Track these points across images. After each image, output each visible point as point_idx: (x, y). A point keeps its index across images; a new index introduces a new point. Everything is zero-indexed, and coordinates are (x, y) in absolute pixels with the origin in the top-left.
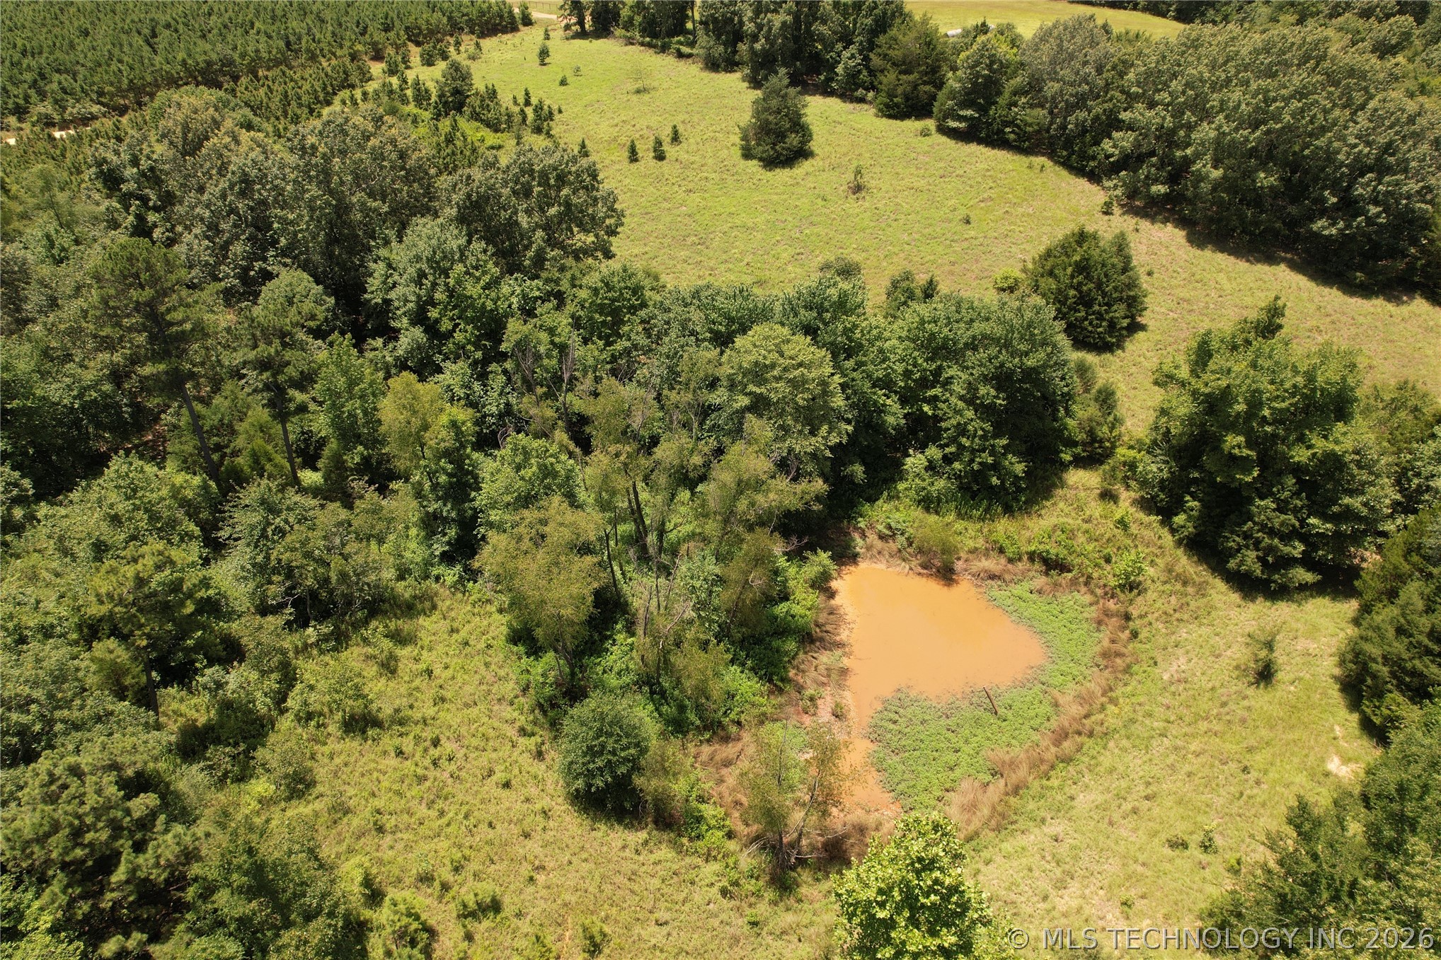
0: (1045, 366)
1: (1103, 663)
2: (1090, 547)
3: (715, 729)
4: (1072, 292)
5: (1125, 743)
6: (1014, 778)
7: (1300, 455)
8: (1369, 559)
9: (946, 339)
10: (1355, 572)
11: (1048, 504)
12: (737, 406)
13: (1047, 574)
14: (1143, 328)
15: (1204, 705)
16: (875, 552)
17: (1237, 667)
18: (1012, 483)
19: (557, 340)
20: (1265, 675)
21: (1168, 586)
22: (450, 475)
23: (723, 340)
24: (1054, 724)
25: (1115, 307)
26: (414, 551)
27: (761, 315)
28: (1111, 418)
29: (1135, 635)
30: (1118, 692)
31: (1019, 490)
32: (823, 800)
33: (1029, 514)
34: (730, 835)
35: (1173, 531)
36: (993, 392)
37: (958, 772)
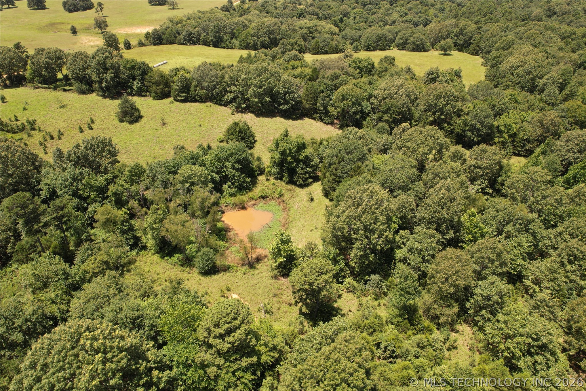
0: (246, 156)
1: (284, 211)
2: (270, 191)
5: (295, 221)
7: (301, 157)
9: (222, 157)
11: (257, 185)
13: (264, 200)
14: (256, 141)
16: (227, 210)
17: (307, 201)
20: (312, 200)
21: (288, 192)
23: (174, 172)
25: (250, 138)
28: (262, 163)
29: (287, 204)
30: (289, 214)
31: (250, 185)
33: (254, 189)
35: (284, 181)
36: (238, 165)
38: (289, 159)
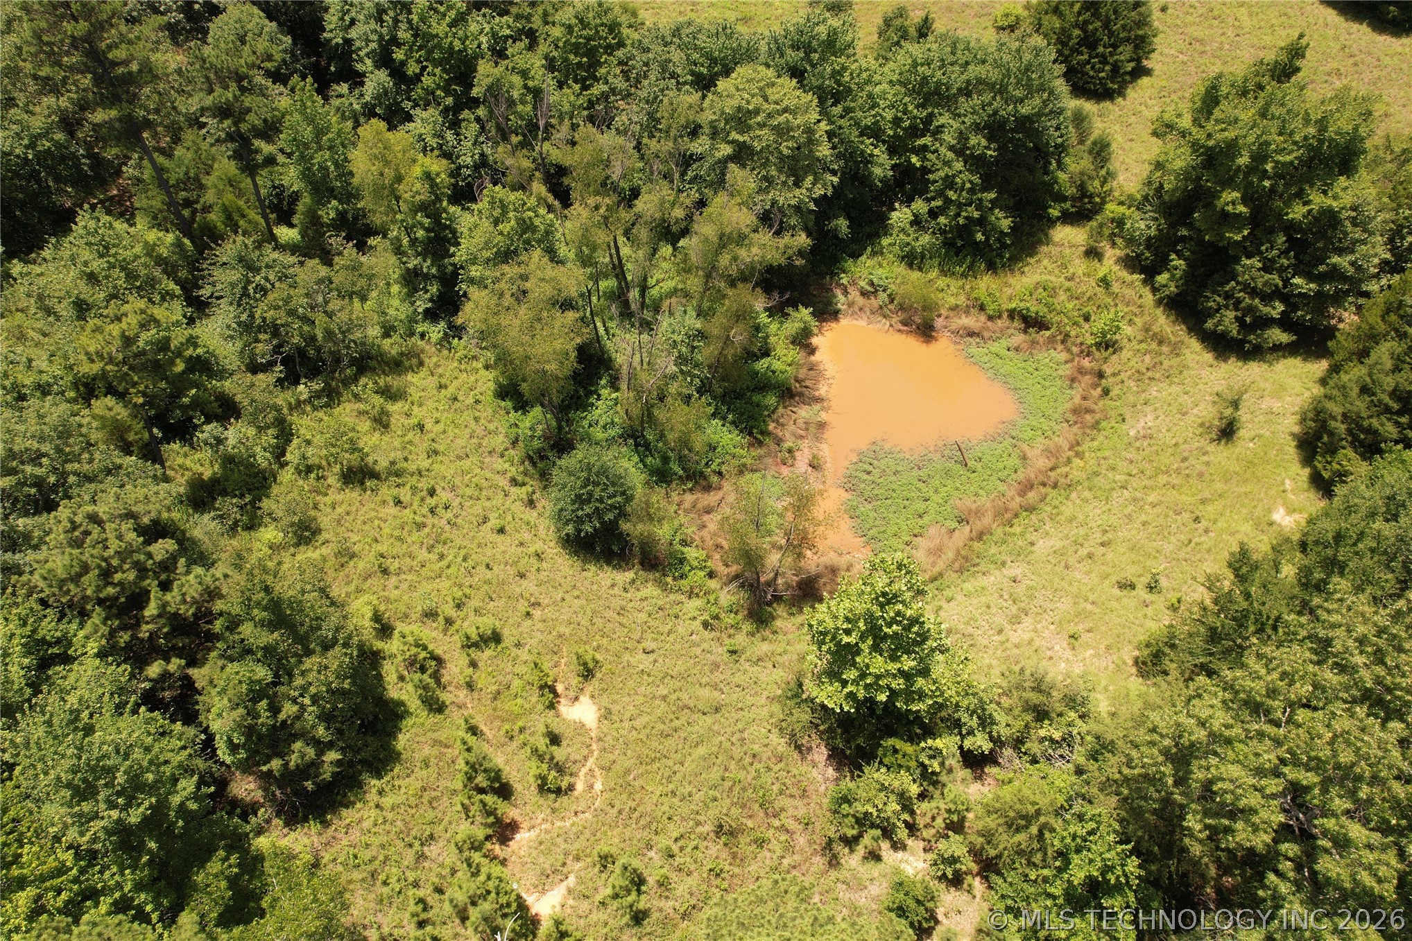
0: (1039, 114)
1: (1072, 418)
2: (1070, 306)
3: (697, 479)
4: (1077, 32)
5: (1087, 494)
6: (978, 525)
7: (1297, 212)
8: (1347, 319)
9: (939, 83)
10: (1331, 332)
11: (1032, 261)
12: (719, 155)
13: (1025, 332)
14: (1147, 72)
15: (1166, 459)
16: (856, 308)
17: (1202, 425)
18: (998, 240)
19: (531, 84)
20: (1227, 432)
21: (1144, 346)
22: (428, 230)
23: (704, 83)
24: (1020, 476)
25: (1121, 49)
26: (398, 309)
27: (746, 55)
28: (1103, 172)
29: (1106, 392)
30: (1085, 447)
31: (1004, 246)
32: (798, 543)
33: (1012, 271)
34: (711, 575)
35: (1155, 290)
36: (984, 142)
37: (926, 519)
38: (1230, 199)
